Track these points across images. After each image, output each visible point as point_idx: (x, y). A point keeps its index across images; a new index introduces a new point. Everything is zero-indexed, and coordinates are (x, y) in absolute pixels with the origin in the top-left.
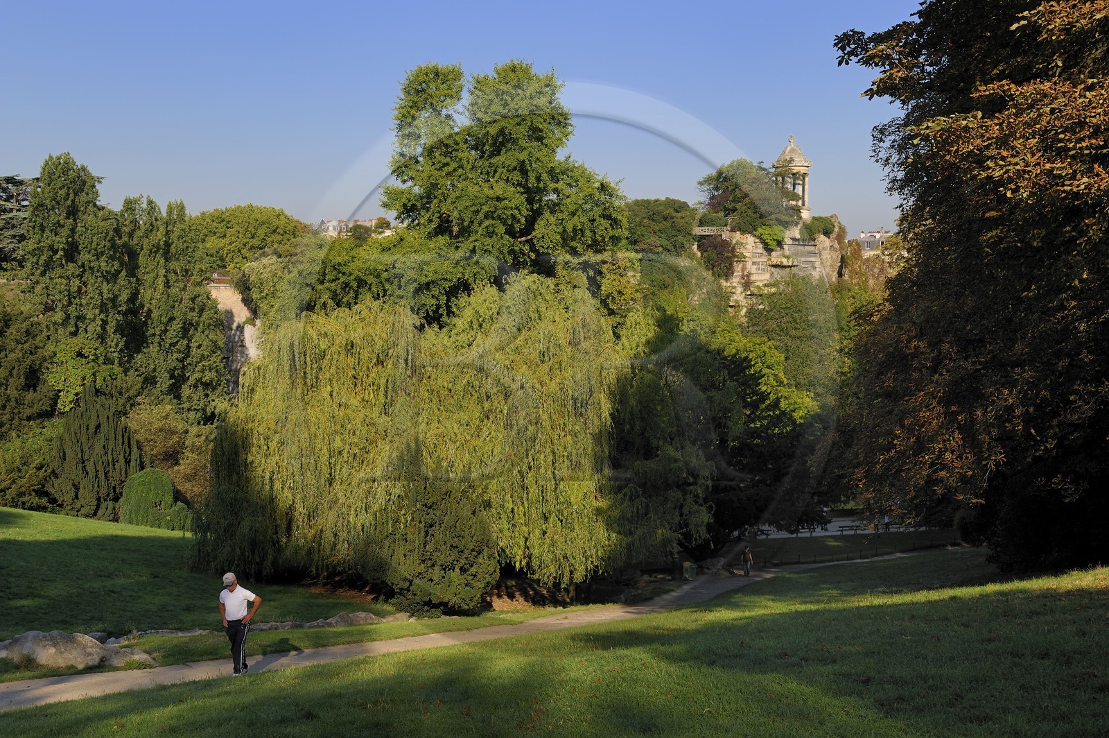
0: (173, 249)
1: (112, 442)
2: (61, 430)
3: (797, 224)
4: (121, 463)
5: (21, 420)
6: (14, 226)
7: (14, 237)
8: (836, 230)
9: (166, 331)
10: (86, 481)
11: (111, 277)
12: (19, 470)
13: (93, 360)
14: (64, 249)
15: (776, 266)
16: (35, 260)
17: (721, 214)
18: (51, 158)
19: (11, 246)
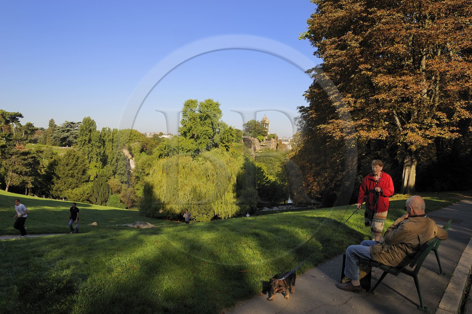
0: (114, 140)
1: (105, 188)
2: (93, 185)
3: (267, 135)
4: (107, 193)
5: (81, 182)
6: (73, 134)
7: (73, 137)
8: (276, 137)
9: (112, 161)
10: (99, 197)
11: (100, 147)
12: (83, 195)
13: (99, 168)
14: (88, 140)
15: (262, 146)
16: (81, 143)
17: (249, 133)
18: (85, 118)
19: (72, 139)
